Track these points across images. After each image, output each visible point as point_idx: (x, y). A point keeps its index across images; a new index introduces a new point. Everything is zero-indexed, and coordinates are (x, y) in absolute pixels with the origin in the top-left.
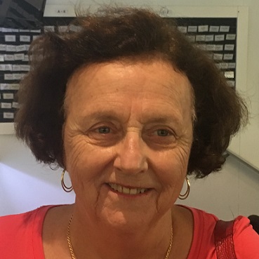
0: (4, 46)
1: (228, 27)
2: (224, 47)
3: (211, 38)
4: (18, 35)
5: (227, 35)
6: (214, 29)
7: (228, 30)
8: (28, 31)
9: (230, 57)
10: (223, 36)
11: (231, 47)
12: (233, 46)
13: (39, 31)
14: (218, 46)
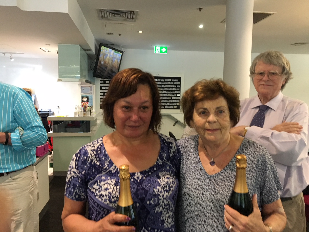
0: (105, 84)
1: (178, 80)
2: (176, 86)
3: (172, 83)
5: (178, 82)
6: (173, 80)
7: (178, 81)
9: (179, 89)
10: (176, 83)
11: (178, 86)
12: (179, 86)
14: (175, 86)
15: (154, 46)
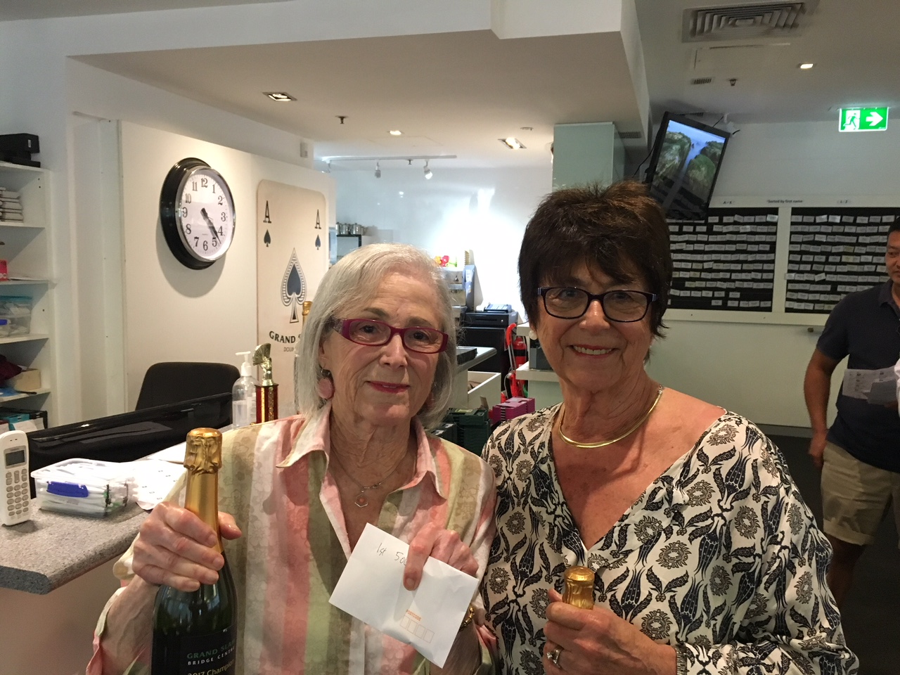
4: (681, 225)
8: (692, 221)
13: (703, 222)
15: (841, 110)
